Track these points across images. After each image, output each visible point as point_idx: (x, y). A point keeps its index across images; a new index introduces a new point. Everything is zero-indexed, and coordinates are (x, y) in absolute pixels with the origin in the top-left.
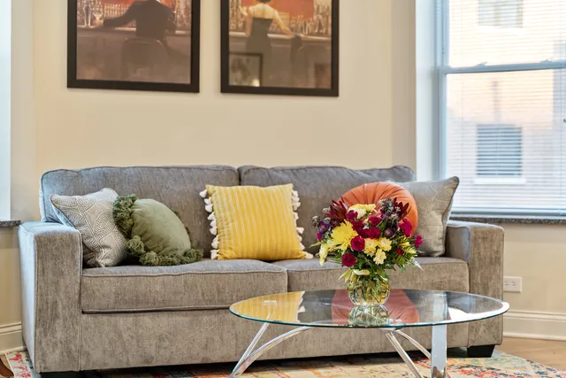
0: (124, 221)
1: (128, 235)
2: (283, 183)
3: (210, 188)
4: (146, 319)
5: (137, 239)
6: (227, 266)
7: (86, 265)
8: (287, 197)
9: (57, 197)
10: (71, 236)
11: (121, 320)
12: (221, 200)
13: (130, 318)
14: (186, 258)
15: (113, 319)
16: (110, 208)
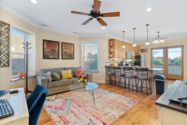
0: (52, 76)
1: (53, 78)
2: (70, 70)
3: (62, 71)
4: (56, 88)
5: (54, 78)
6: (65, 80)
7: (48, 82)
8: (70, 71)
9: (43, 74)
10: (46, 79)
11: (53, 88)
12: (63, 72)
13: (54, 88)
14: (60, 80)
15: (52, 88)
16: (50, 74)
